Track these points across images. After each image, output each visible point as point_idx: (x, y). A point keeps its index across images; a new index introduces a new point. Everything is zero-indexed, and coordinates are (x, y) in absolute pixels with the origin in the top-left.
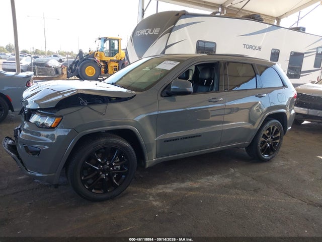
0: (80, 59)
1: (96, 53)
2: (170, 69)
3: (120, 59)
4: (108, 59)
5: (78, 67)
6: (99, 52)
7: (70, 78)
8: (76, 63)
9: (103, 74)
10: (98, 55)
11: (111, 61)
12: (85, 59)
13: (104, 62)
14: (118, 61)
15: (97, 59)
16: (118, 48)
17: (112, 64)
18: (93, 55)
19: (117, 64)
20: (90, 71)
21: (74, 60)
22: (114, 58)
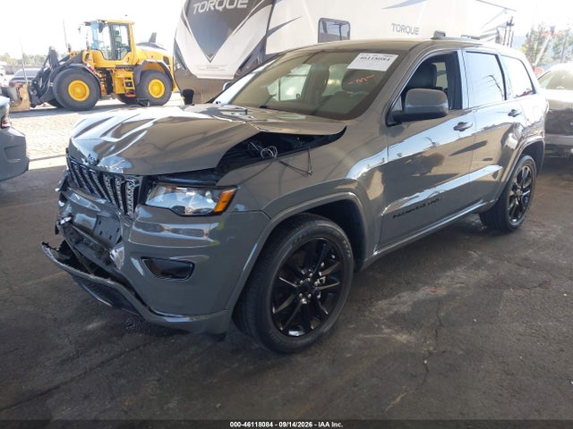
0: (54, 67)
1: (85, 53)
2: (385, 70)
3: (134, 64)
4: (110, 64)
5: (50, 84)
6: (91, 52)
7: (37, 107)
8: (44, 75)
9: (104, 94)
10: (91, 57)
11: (119, 68)
12: (63, 68)
13: (104, 70)
14: (131, 68)
15: (89, 65)
16: (129, 42)
17: (122, 74)
18: (79, 57)
19: (130, 74)
20: (78, 90)
21: (39, 69)
22: (124, 62)
